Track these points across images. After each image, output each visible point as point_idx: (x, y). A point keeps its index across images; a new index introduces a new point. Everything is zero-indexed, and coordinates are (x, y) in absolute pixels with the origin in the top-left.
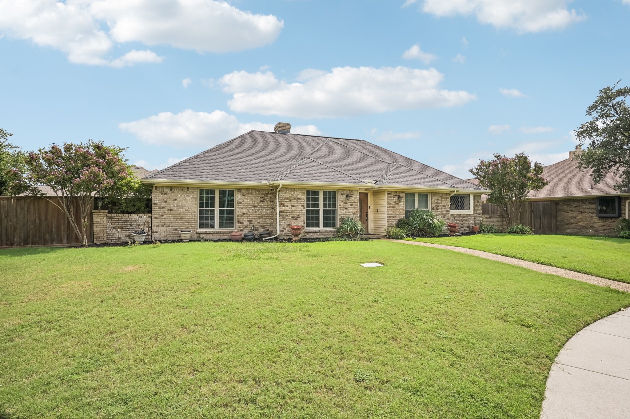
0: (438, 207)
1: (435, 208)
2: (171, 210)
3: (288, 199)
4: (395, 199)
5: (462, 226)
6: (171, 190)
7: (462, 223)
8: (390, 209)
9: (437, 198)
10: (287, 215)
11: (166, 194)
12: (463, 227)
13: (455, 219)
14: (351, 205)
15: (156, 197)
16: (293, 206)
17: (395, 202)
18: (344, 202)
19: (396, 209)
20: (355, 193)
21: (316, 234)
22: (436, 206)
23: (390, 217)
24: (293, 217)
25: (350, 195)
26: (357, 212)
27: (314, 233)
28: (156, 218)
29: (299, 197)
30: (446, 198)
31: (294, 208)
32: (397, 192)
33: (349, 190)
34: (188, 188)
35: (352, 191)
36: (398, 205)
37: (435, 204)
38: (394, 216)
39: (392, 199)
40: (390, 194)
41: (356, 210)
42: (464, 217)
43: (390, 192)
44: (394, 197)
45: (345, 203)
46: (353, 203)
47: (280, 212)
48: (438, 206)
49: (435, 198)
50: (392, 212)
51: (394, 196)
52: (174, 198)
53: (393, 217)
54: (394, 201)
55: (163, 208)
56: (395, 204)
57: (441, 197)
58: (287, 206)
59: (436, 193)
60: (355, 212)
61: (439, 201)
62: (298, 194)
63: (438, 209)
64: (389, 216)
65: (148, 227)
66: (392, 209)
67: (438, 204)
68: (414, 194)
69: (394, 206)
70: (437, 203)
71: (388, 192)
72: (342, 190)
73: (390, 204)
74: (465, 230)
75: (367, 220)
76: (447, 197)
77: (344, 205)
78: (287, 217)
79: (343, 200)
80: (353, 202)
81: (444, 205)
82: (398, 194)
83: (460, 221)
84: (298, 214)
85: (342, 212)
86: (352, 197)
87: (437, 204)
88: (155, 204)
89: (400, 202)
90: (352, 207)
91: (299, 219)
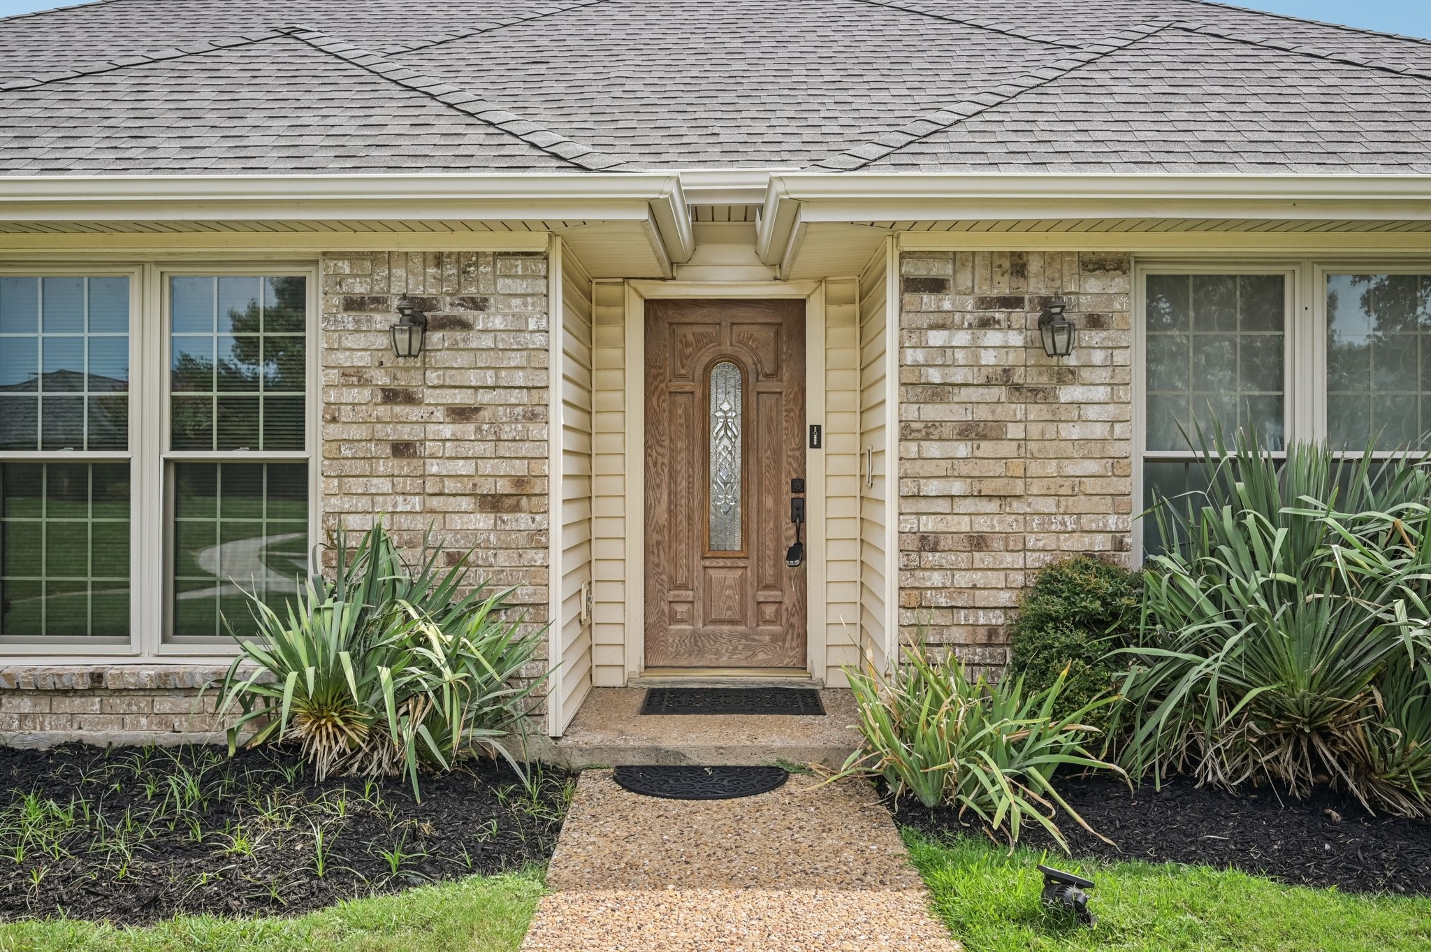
4: (993, 337)
8: (933, 449)
14: (461, 414)
17: (1005, 377)
18: (382, 379)
19: (1007, 449)
20: (503, 285)
21: (66, 705)
23: (928, 543)
25: (446, 311)
26: (520, 481)
27: (39, 692)
32: (1034, 266)
33: (437, 257)
35: (466, 263)
36: (1035, 411)
38: (982, 525)
39: (962, 338)
40: (937, 286)
41: (520, 468)
43: (939, 272)
44: (985, 324)
45: (391, 396)
46: (485, 397)
50: (957, 487)
51: (985, 303)
53: (978, 542)
54: (988, 358)
56: (1000, 392)
60: (503, 487)
64: (928, 524)
66: (962, 449)
68: (1279, 280)
69: (983, 413)
71: (922, 268)
73: (938, 393)
75: (798, 552)
77: (383, 411)
79: (361, 359)
80: (473, 378)
82: (1036, 287)
85: (356, 485)
86: (464, 325)
89: (1067, 376)
90: (468, 429)
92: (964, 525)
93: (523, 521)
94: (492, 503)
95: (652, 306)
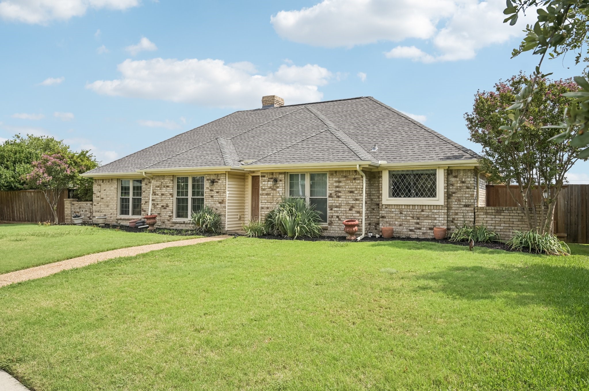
0: (340, 194)
1: (333, 195)
2: (103, 198)
3: (158, 187)
4: (269, 183)
5: (418, 226)
6: (103, 182)
7: (418, 221)
9: (337, 179)
10: (158, 204)
11: (100, 185)
12: (420, 229)
13: (401, 213)
14: (217, 192)
15: (95, 188)
16: (162, 195)
17: (270, 188)
18: (210, 188)
19: (271, 197)
20: (222, 177)
22: (336, 191)
24: (162, 206)
25: (216, 180)
26: (223, 200)
27: (179, 223)
28: (95, 205)
29: (168, 185)
30: (355, 179)
31: (164, 196)
32: (274, 174)
33: (215, 174)
34: (112, 179)
35: (217, 175)
36: (274, 192)
37: (335, 189)
38: (269, 206)
39: (266, 183)
40: (264, 176)
41: (222, 199)
42: (423, 211)
43: (264, 174)
44: (269, 181)
45: (211, 190)
46: (220, 190)
47: (153, 200)
48: (339, 192)
49: (334, 179)
50: (266, 201)
51: (269, 178)
52: (104, 188)
53: (268, 208)
54: (269, 185)
55: (98, 197)
56: (270, 190)
57: (345, 177)
58: (158, 195)
59: (336, 172)
60: (221, 201)
61: (341, 184)
62: (167, 181)
63: (339, 197)
65: (91, 212)
66: (266, 197)
67: (340, 189)
68: (305, 174)
69: (269, 192)
70: (337, 187)
71: (263, 175)
72: (208, 174)
73: (264, 190)
74: (424, 233)
76: (356, 176)
77: (210, 192)
78: (158, 206)
79: (208, 186)
80: (218, 188)
81: (351, 190)
82: (274, 176)
83: (413, 217)
84: (167, 202)
85: (208, 201)
86: (218, 182)
87: (338, 189)
88: (95, 194)
89: (278, 187)
90: (218, 194)
91: (167, 208)
92: (266, 206)
93: (223, 205)
94: (220, 203)
95: (253, 177)
